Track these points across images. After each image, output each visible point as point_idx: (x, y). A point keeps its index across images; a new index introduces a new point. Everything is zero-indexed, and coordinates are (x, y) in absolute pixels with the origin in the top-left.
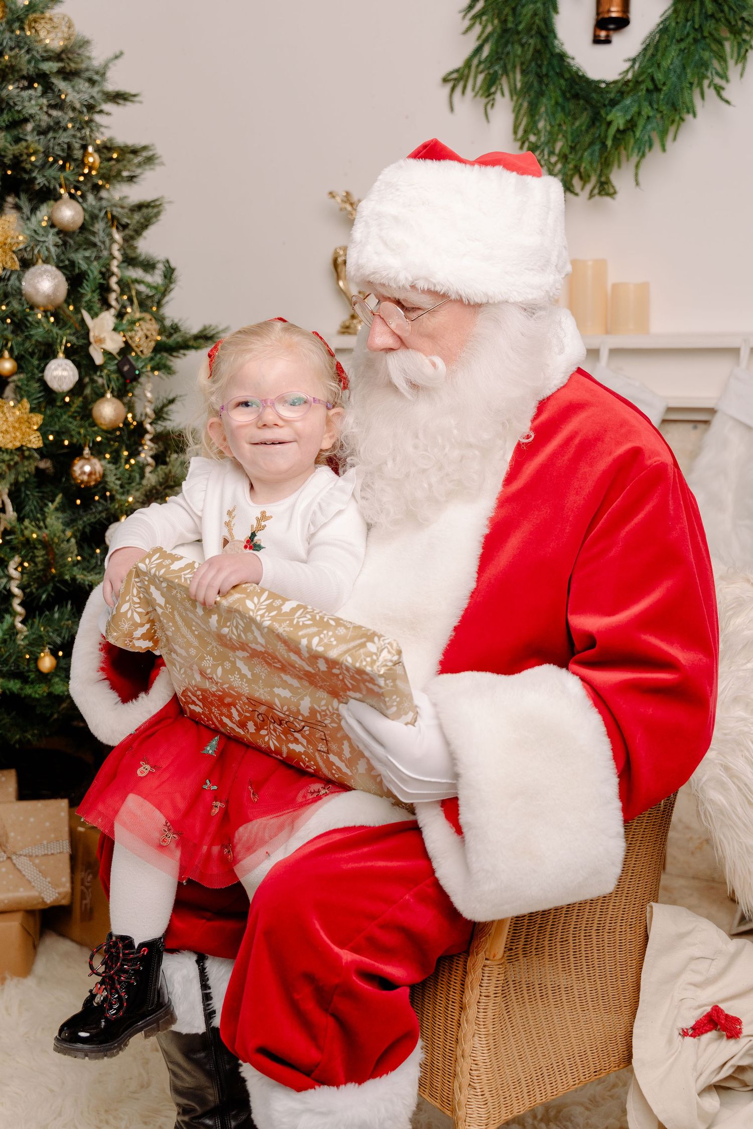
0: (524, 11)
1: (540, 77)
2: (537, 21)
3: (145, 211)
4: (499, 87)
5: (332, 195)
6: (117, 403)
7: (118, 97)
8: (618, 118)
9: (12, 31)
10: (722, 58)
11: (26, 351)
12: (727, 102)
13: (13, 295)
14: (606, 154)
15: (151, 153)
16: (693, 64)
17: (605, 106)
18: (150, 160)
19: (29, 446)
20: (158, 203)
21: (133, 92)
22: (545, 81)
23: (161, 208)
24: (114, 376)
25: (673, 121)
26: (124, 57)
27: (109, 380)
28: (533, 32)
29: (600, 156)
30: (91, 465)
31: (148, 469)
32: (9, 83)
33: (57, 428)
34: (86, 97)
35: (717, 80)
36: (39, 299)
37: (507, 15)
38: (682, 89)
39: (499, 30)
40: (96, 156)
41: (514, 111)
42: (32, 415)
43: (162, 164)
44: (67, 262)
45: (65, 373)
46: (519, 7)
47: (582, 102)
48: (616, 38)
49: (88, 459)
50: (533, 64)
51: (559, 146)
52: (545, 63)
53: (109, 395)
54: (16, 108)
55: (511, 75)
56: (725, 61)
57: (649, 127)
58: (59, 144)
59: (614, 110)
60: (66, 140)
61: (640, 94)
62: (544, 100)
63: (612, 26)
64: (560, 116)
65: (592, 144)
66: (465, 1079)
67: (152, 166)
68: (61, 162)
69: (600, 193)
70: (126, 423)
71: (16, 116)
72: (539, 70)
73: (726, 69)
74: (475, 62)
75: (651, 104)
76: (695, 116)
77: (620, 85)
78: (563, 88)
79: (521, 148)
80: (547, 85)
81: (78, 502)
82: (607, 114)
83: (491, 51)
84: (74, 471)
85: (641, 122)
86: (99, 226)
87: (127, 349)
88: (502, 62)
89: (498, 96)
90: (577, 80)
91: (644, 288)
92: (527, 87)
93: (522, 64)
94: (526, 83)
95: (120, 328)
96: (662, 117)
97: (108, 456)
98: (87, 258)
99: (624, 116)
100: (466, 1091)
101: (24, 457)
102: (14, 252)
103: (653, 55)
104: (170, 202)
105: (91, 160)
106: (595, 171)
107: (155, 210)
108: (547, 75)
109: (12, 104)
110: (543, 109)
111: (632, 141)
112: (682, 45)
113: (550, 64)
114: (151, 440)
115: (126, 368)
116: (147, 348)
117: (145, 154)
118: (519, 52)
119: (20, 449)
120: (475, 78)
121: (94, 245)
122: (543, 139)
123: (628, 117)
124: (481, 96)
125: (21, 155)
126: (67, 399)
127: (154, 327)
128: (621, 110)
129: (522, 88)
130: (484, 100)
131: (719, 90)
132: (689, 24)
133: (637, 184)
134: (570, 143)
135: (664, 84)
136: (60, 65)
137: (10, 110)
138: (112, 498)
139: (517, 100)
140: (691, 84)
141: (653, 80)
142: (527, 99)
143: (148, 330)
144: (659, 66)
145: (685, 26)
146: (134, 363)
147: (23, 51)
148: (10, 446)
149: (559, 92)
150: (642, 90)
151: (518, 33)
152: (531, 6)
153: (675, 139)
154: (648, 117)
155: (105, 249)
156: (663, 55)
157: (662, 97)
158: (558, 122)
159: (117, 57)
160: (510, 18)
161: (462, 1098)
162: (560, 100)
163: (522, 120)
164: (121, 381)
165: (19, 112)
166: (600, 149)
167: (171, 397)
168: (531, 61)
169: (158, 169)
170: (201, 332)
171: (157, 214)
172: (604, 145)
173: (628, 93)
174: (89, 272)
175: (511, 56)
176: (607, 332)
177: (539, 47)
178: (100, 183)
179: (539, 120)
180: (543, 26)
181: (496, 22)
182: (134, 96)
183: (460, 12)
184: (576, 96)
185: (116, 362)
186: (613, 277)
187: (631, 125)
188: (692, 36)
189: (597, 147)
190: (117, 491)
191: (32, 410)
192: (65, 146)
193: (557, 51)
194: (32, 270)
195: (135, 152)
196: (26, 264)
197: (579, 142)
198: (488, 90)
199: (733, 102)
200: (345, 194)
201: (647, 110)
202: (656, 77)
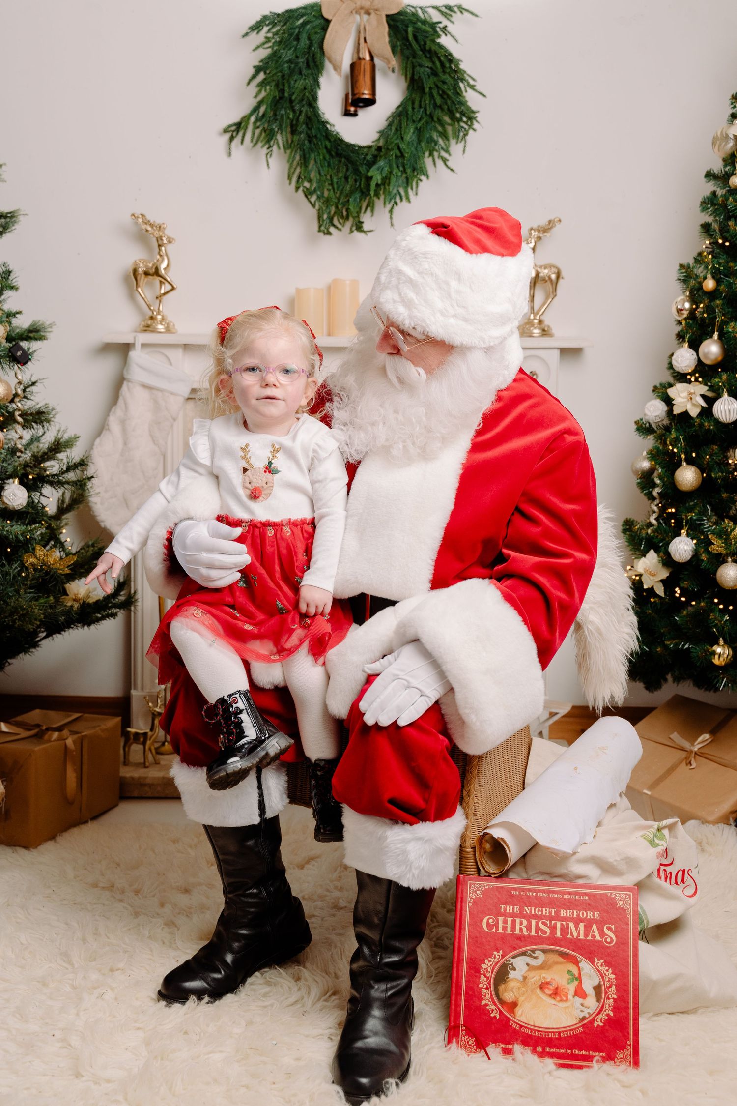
0: (297, 85)
1: (310, 138)
2: (307, 94)
4: (276, 141)
5: (133, 216)
8: (376, 174)
10: (444, 135)
12: (452, 170)
16: (425, 140)
17: (364, 165)
22: (315, 141)
28: (304, 103)
35: (443, 154)
38: (418, 158)
39: (275, 96)
41: (288, 161)
46: (292, 82)
48: (362, 113)
50: (304, 127)
55: (284, 132)
56: (448, 140)
57: (398, 183)
59: (372, 168)
61: (390, 158)
62: (314, 156)
63: (361, 104)
64: (326, 168)
65: (353, 192)
69: (357, 230)
72: (309, 132)
73: (448, 146)
74: (253, 119)
75: (398, 167)
76: (428, 177)
77: (372, 149)
78: (329, 147)
80: (315, 144)
82: (367, 171)
83: (267, 112)
85: (393, 179)
88: (278, 123)
89: (275, 148)
90: (338, 143)
92: (298, 144)
93: (292, 125)
94: (299, 140)
96: (407, 177)
99: (381, 173)
103: (398, 131)
108: (316, 136)
110: (313, 162)
112: (419, 126)
113: (317, 128)
118: (290, 115)
120: (253, 129)
122: (315, 185)
123: (384, 175)
128: (378, 169)
129: (293, 145)
130: (264, 151)
131: (445, 161)
132: (422, 110)
133: (392, 225)
135: (407, 152)
139: (290, 154)
140: (425, 153)
141: (399, 148)
142: (299, 153)
144: (402, 139)
145: (419, 111)
149: (325, 151)
150: (392, 155)
151: (292, 102)
152: (302, 82)
153: (416, 194)
154: (397, 176)
156: (405, 131)
157: (406, 162)
158: (325, 173)
160: (287, 90)
162: (327, 157)
163: (295, 169)
168: (302, 124)
173: (381, 157)
175: (285, 118)
177: (309, 113)
179: (310, 171)
180: (311, 98)
183: (245, 79)
184: (339, 155)
187: (386, 181)
188: (425, 119)
189: (358, 195)
193: (322, 118)
198: (267, 143)
199: (456, 171)
200: (142, 216)
201: (396, 171)
202: (401, 146)
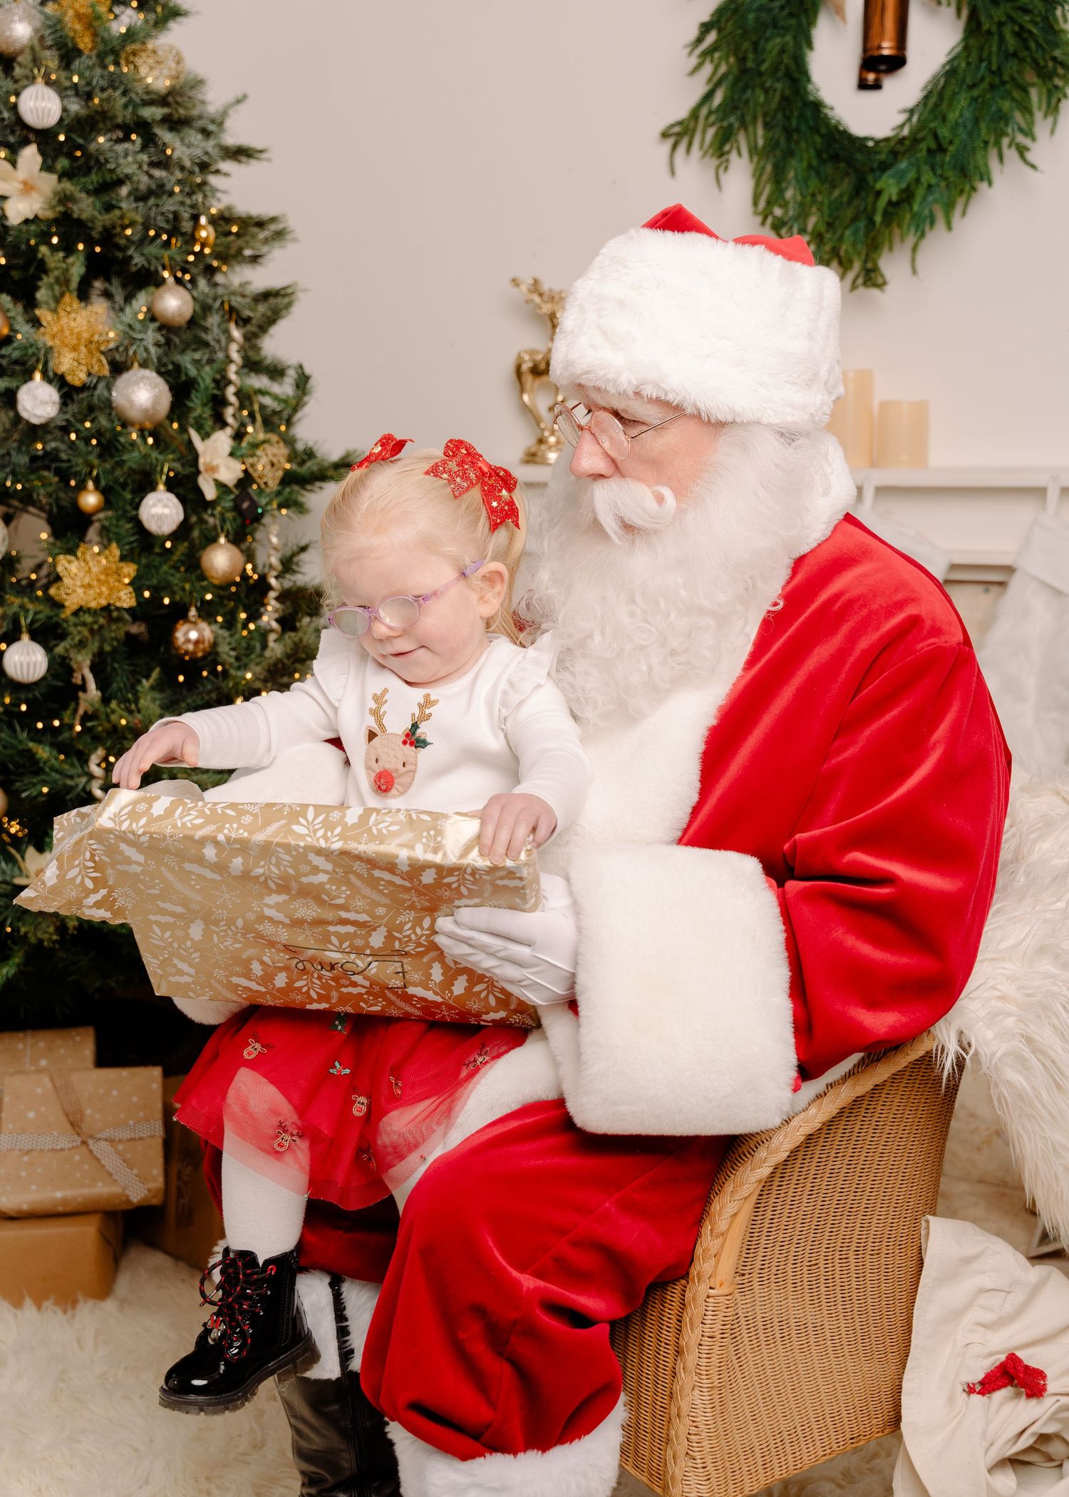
0: (769, 46)
1: (788, 132)
2: (786, 60)
3: (272, 301)
4: (734, 145)
5: (515, 282)
6: (233, 550)
7: (240, 153)
8: (890, 187)
9: (105, 67)
10: (1026, 109)
11: (116, 480)
12: (1033, 167)
13: (101, 409)
14: (872, 234)
15: (280, 226)
16: (987, 117)
17: (872, 170)
18: (279, 235)
19: (118, 604)
20: (289, 291)
21: (259, 146)
22: (795, 137)
23: (293, 298)
24: (229, 515)
25: (962, 191)
26: (248, 101)
27: (223, 520)
28: (780, 74)
29: (866, 236)
30: (199, 631)
31: (272, 637)
32: (99, 133)
33: (155, 581)
34: (199, 152)
35: (1020, 139)
36: (134, 414)
37: (746, 51)
38: (974, 150)
39: (735, 71)
40: (211, 229)
41: (754, 175)
42: (122, 564)
43: (295, 240)
44: (170, 367)
45: (166, 511)
46: (762, 42)
47: (842, 165)
48: (889, 83)
49: (195, 623)
50: (780, 115)
51: (812, 222)
52: (796, 114)
53: (222, 540)
54: (109, 166)
55: (751, 129)
56: (1031, 113)
57: (930, 198)
58: (163, 214)
59: (885, 177)
60: (172, 209)
61: (919, 155)
62: (794, 162)
63: (883, 67)
64: (814, 183)
65: (855, 219)
66: (681, 1447)
67: (283, 243)
68: (165, 237)
69: (865, 284)
70: (244, 576)
71: (108, 177)
72: (786, 123)
73: (1031, 124)
74: (704, 112)
75: (933, 169)
76: (990, 183)
77: (892, 143)
78: (818, 146)
79: (763, 223)
80: (797, 143)
81: (181, 678)
82: (876, 181)
83: (725, 97)
84: (176, 638)
85: (920, 192)
86: (213, 320)
87: (246, 480)
88: (739, 113)
89: (733, 156)
90: (837, 137)
91: (921, 409)
92: (771, 145)
93: (765, 115)
94: (771, 139)
95: (239, 453)
96: (947, 186)
97: (220, 619)
98: (196, 362)
99: (898, 183)
100: (683, 1462)
101: (111, 620)
102: (102, 353)
103: (936, 105)
104: (305, 290)
105: (203, 234)
106: (859, 254)
107: (286, 300)
108: (797, 130)
109: (102, 160)
110: (791, 174)
111: (908, 216)
112: (975, 92)
113: (802, 115)
114: (277, 599)
115: (245, 505)
116: (272, 479)
117: (273, 227)
118: (762, 98)
119: (107, 609)
120: (704, 132)
121: (207, 345)
122: (791, 213)
123: (904, 185)
124: (712, 155)
125: (114, 227)
126: (168, 545)
127: (280, 451)
128: (893, 177)
129: (764, 147)
130: (715, 162)
131: (1022, 151)
132: (984, 65)
133: (914, 272)
134: (826, 219)
135: (951, 142)
136: (166, 110)
137: (100, 168)
138: (225, 674)
139: (758, 163)
140: (986, 143)
141: (936, 137)
142: (772, 160)
143: (274, 455)
144: (944, 119)
145: (978, 67)
146: (255, 498)
147: (118, 93)
148: (93, 605)
149: (812, 152)
150: (920, 150)
151: (760, 74)
152: (778, 40)
153: (964, 213)
154: (930, 186)
155: (221, 349)
156: (950, 105)
157: (947, 159)
158: (811, 191)
159: (239, 101)
160: (751, 56)
161: (677, 1470)
162: (815, 162)
163: (764, 186)
164: (239, 521)
165: (112, 171)
166: (866, 227)
167: (303, 543)
168: (776, 111)
169: (291, 247)
170: (343, 458)
171: (289, 305)
172: (871, 221)
173: (904, 153)
174: (200, 380)
175: (751, 104)
176: (873, 465)
177: (787, 92)
178: (215, 264)
179: (787, 188)
180: (793, 66)
181: (732, 60)
182: (261, 151)
183: (685, 47)
184: (835, 158)
185: (232, 497)
186: (881, 393)
187: (907, 196)
188: (988, 80)
189: (862, 224)
190: (231, 665)
191: (123, 558)
192: (171, 216)
193: (811, 98)
194: (126, 376)
195: (261, 224)
196: (118, 368)
197: (838, 218)
198: (720, 148)
199: (1040, 167)
200: (531, 282)
201: (927, 177)
202: (939, 133)
